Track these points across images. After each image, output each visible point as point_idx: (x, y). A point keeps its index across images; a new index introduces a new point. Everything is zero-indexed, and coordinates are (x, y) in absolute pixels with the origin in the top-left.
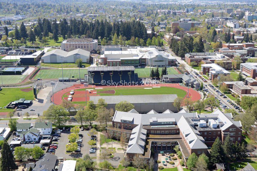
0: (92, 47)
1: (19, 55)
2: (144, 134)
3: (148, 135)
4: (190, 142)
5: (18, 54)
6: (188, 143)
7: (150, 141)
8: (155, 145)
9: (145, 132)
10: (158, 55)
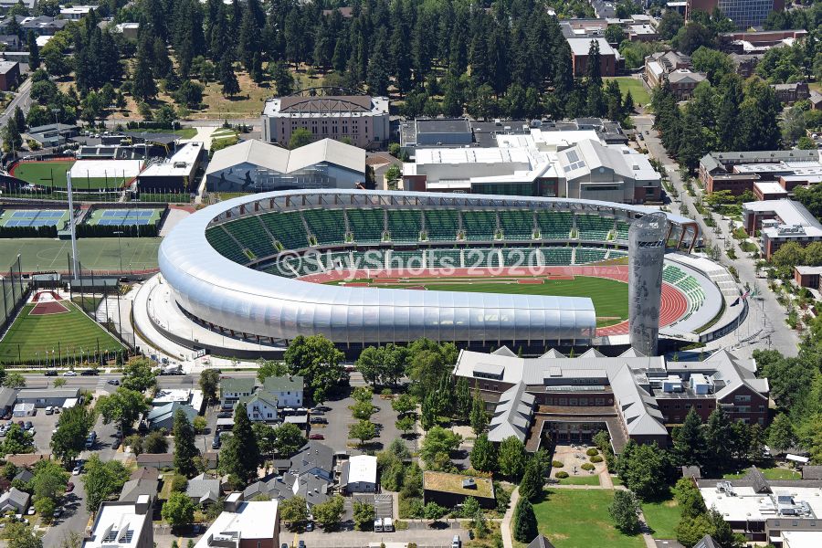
0: (370, 129)
1: (118, 158)
2: (528, 405)
3: (535, 407)
4: (630, 421)
5: (115, 155)
6: (626, 422)
7: (541, 422)
8: (554, 431)
9: (531, 399)
10: (599, 168)
